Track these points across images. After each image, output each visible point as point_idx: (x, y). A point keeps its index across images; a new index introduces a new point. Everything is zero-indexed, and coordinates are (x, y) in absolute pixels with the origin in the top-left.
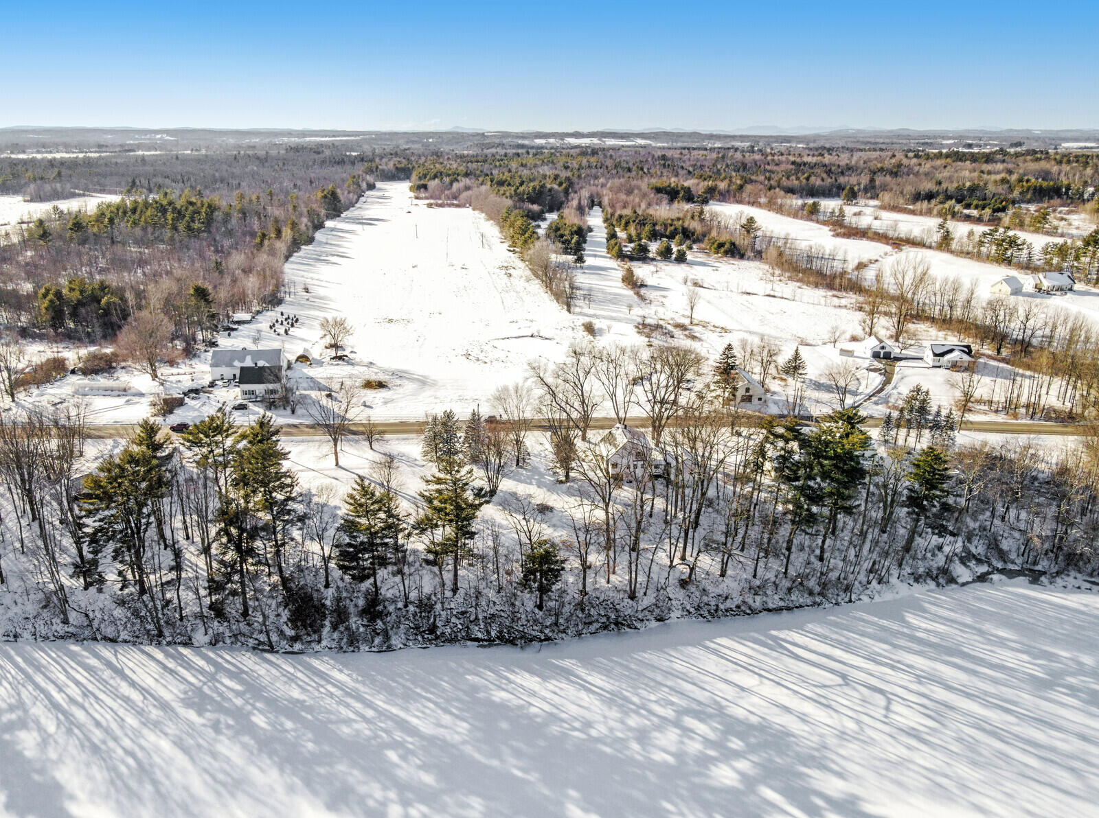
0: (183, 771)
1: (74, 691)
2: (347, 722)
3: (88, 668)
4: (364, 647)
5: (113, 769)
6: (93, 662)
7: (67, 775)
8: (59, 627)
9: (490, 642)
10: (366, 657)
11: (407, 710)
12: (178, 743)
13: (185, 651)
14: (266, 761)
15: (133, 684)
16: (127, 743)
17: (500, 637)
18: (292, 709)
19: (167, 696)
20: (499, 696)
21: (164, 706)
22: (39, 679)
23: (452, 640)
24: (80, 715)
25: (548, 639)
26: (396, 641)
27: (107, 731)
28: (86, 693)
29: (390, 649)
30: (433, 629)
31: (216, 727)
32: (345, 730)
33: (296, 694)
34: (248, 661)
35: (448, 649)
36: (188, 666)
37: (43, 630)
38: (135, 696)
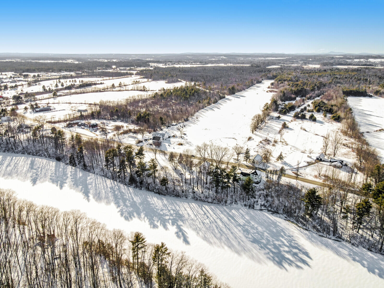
0: (103, 195)
1: (99, 182)
2: (126, 196)
3: (103, 180)
4: (138, 188)
5: (96, 192)
6: (104, 180)
7: (91, 191)
8: (103, 174)
9: (156, 193)
10: (137, 189)
11: (135, 197)
12: (105, 192)
13: (115, 182)
14: (113, 197)
15: (106, 184)
16: (100, 190)
17: (158, 192)
18: (121, 192)
19: (108, 186)
20: (149, 200)
21: (107, 187)
22: (96, 180)
23: (150, 191)
24: (97, 185)
25: (165, 195)
26: (143, 189)
27: (99, 188)
28: (100, 183)
29: (141, 189)
30: (148, 188)
31: (111, 192)
32: (125, 197)
33: (124, 191)
34: (122, 186)
35: (150, 192)
36: (114, 184)
37: (101, 174)
38: (105, 185)
